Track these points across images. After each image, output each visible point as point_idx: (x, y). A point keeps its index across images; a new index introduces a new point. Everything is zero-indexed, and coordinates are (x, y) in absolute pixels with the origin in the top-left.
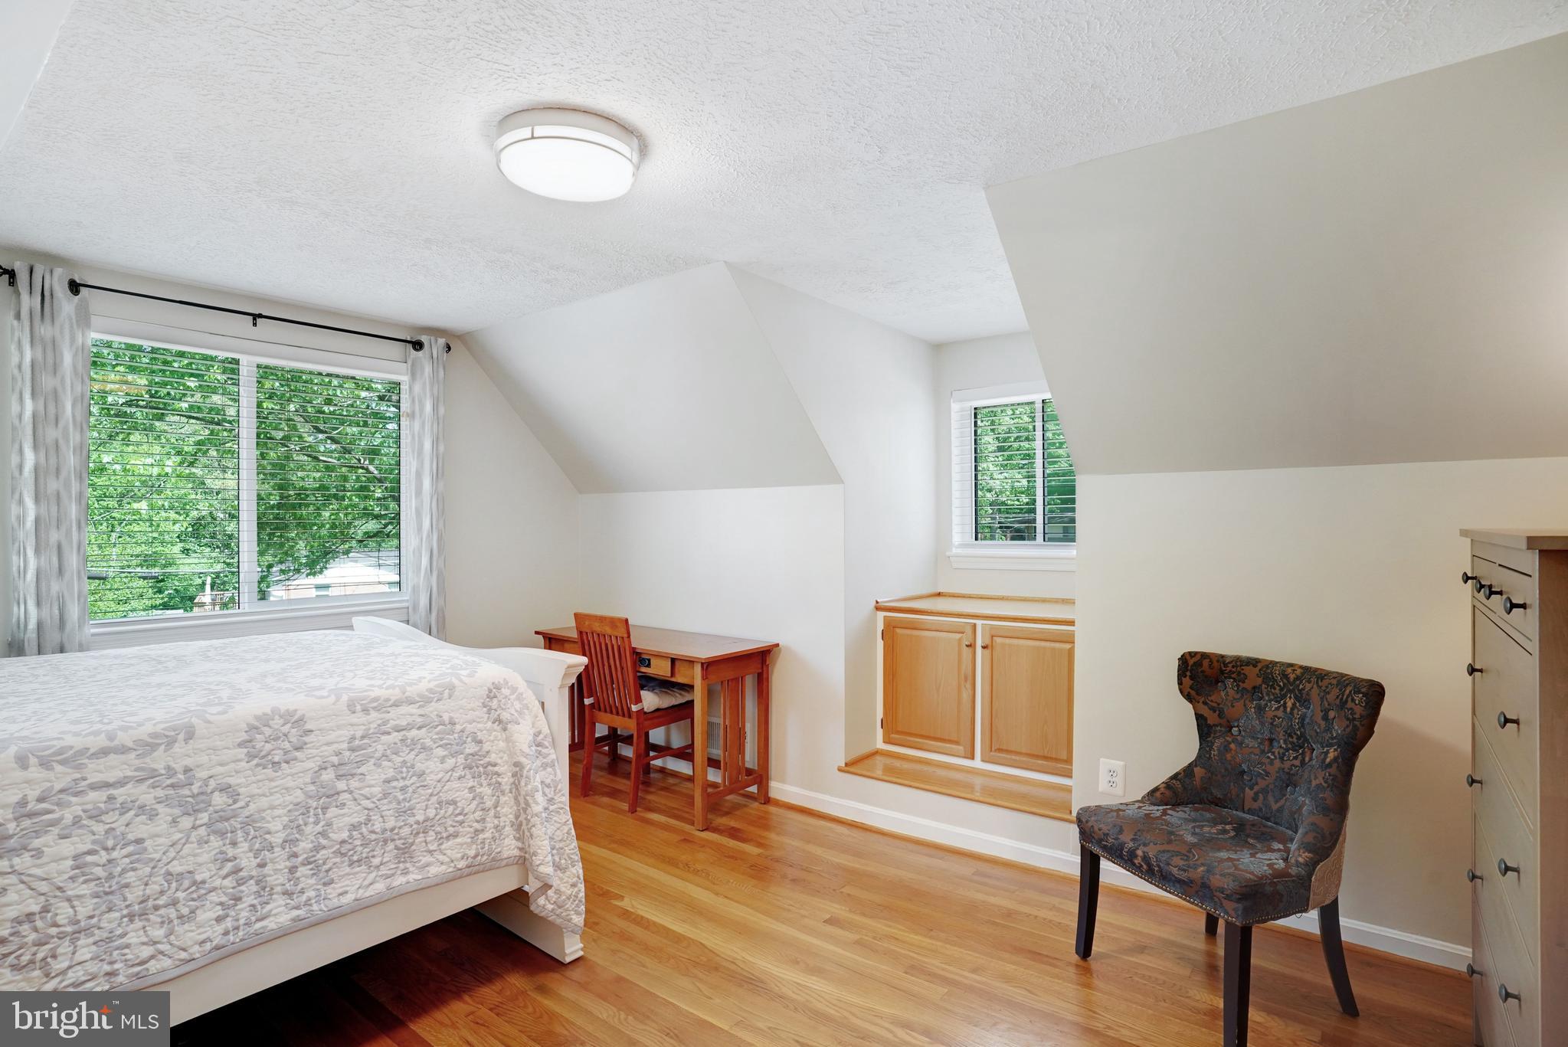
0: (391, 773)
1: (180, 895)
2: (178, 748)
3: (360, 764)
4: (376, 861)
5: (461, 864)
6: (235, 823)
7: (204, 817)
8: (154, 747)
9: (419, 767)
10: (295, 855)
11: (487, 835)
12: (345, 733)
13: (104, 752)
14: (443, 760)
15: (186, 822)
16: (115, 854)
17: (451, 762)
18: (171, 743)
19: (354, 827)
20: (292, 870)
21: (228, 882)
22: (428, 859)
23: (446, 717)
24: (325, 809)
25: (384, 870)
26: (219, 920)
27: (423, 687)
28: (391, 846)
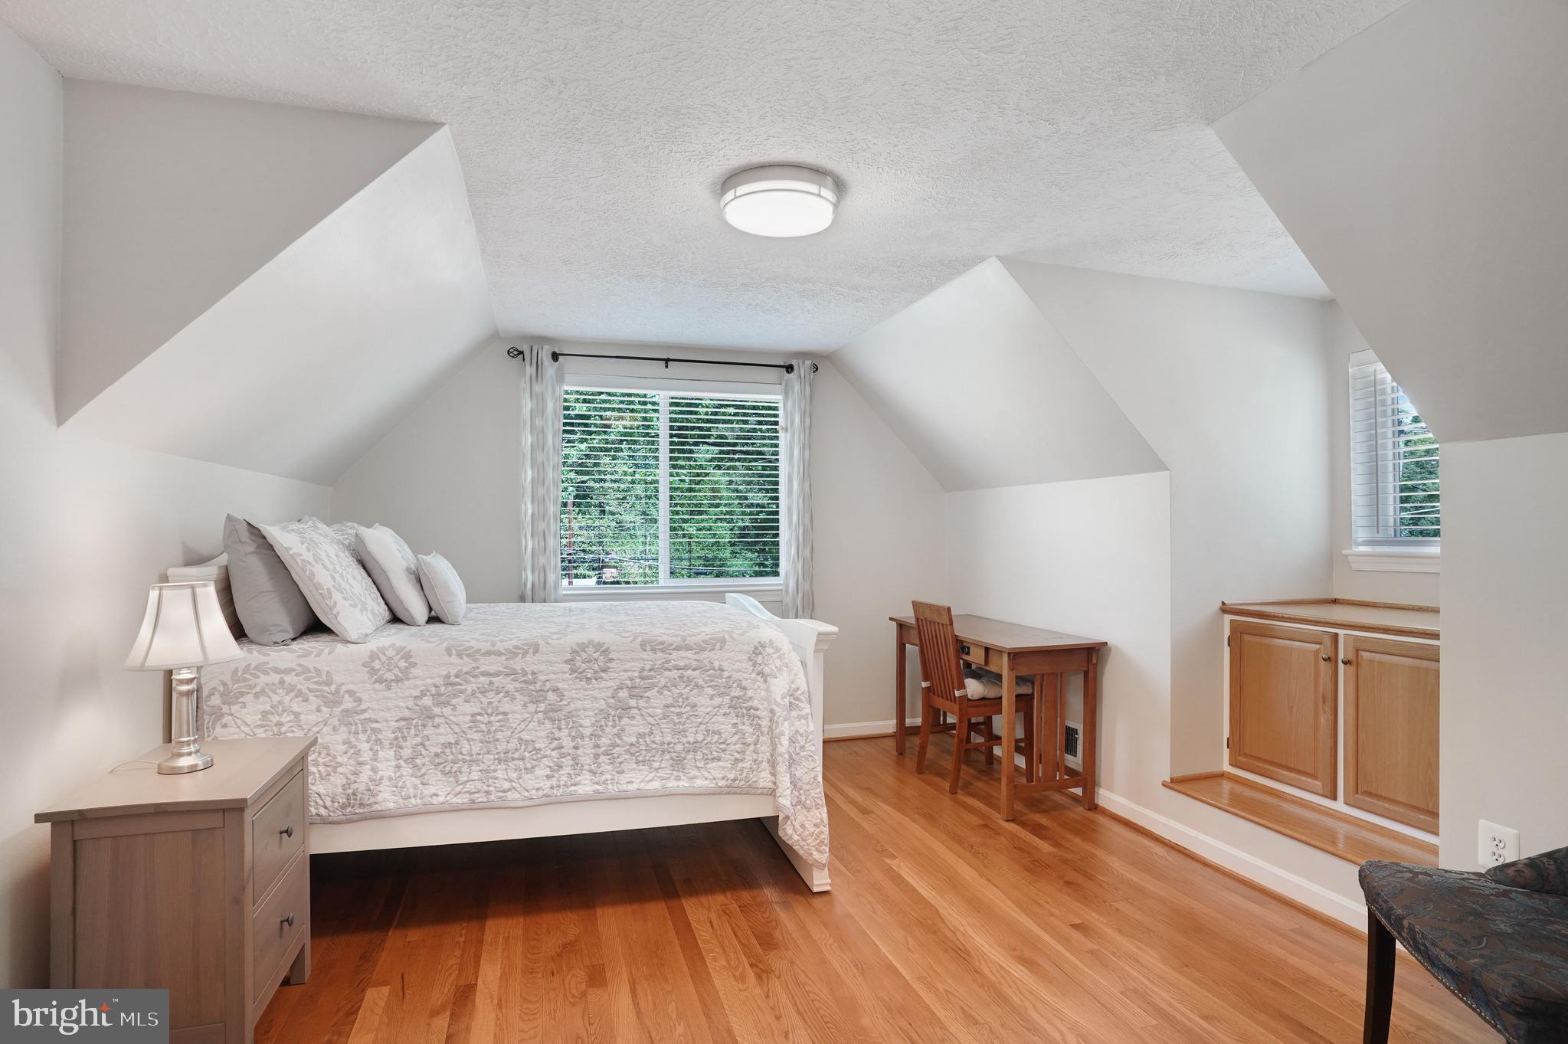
0: (670, 701)
1: (527, 754)
2: (529, 658)
3: (647, 689)
4: (656, 765)
5: (722, 783)
6: (561, 715)
7: (542, 707)
8: (516, 655)
9: (693, 700)
10: (598, 746)
11: (746, 765)
12: (638, 665)
13: (489, 653)
14: (712, 698)
15: (532, 708)
16: (492, 719)
18: (525, 653)
19: (641, 736)
20: (596, 756)
21: (555, 754)
22: (694, 772)
23: (716, 664)
24: (620, 718)
25: (661, 773)
26: (548, 777)
27: (699, 638)
28: (667, 756)
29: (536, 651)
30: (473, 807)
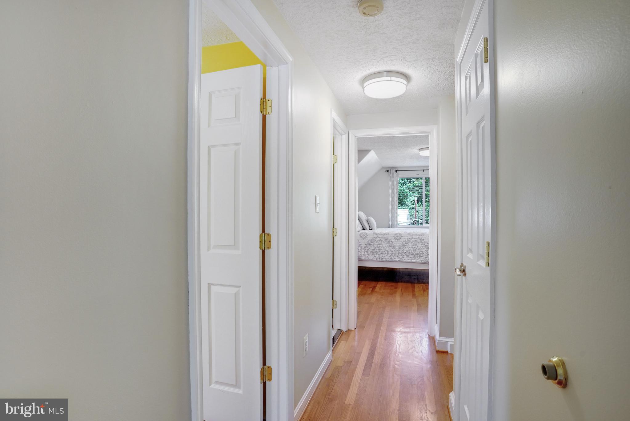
0: (413, 245)
1: (386, 252)
2: (387, 235)
3: (409, 242)
5: (422, 261)
6: (392, 246)
7: (389, 244)
12: (407, 238)
13: (380, 234)
14: (421, 245)
15: (387, 244)
16: (380, 246)
17: (422, 245)
19: (407, 251)
21: (391, 253)
22: (417, 259)
23: (422, 238)
24: (403, 247)
25: (411, 258)
27: (419, 233)
28: (412, 255)
29: (388, 234)
30: (377, 261)
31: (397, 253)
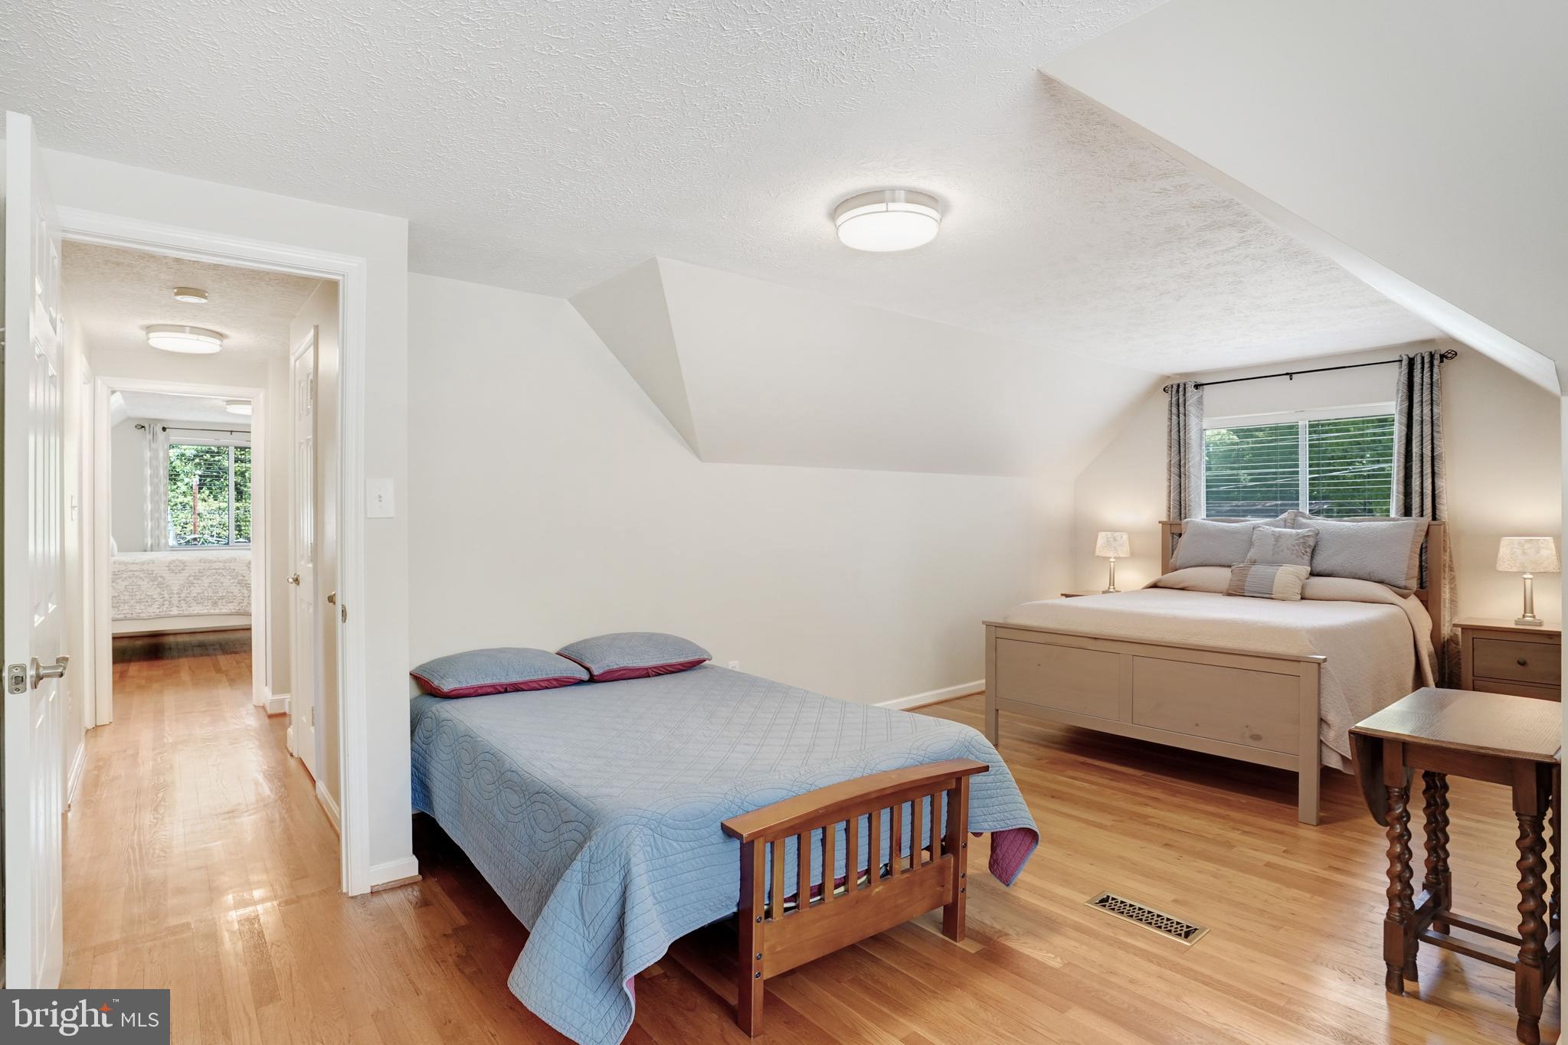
0: (212, 581)
1: (149, 600)
2: (150, 565)
3: (202, 577)
4: (205, 604)
6: (164, 586)
8: (144, 564)
9: (221, 581)
10: (180, 597)
11: (244, 604)
13: (133, 563)
14: (230, 580)
15: (151, 583)
16: (134, 587)
17: (232, 581)
18: (149, 563)
19: (198, 593)
20: (180, 601)
21: (162, 600)
22: (222, 607)
23: (232, 568)
24: (190, 587)
25: (207, 608)
26: (159, 608)
27: (225, 558)
28: (210, 601)
30: (125, 619)
31: (175, 601)
